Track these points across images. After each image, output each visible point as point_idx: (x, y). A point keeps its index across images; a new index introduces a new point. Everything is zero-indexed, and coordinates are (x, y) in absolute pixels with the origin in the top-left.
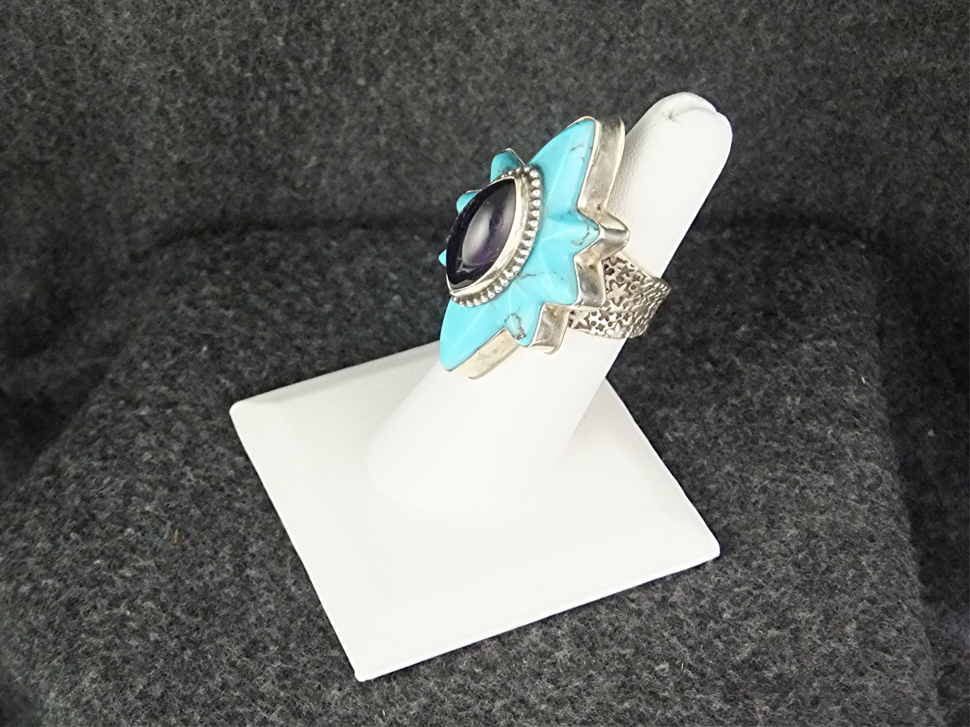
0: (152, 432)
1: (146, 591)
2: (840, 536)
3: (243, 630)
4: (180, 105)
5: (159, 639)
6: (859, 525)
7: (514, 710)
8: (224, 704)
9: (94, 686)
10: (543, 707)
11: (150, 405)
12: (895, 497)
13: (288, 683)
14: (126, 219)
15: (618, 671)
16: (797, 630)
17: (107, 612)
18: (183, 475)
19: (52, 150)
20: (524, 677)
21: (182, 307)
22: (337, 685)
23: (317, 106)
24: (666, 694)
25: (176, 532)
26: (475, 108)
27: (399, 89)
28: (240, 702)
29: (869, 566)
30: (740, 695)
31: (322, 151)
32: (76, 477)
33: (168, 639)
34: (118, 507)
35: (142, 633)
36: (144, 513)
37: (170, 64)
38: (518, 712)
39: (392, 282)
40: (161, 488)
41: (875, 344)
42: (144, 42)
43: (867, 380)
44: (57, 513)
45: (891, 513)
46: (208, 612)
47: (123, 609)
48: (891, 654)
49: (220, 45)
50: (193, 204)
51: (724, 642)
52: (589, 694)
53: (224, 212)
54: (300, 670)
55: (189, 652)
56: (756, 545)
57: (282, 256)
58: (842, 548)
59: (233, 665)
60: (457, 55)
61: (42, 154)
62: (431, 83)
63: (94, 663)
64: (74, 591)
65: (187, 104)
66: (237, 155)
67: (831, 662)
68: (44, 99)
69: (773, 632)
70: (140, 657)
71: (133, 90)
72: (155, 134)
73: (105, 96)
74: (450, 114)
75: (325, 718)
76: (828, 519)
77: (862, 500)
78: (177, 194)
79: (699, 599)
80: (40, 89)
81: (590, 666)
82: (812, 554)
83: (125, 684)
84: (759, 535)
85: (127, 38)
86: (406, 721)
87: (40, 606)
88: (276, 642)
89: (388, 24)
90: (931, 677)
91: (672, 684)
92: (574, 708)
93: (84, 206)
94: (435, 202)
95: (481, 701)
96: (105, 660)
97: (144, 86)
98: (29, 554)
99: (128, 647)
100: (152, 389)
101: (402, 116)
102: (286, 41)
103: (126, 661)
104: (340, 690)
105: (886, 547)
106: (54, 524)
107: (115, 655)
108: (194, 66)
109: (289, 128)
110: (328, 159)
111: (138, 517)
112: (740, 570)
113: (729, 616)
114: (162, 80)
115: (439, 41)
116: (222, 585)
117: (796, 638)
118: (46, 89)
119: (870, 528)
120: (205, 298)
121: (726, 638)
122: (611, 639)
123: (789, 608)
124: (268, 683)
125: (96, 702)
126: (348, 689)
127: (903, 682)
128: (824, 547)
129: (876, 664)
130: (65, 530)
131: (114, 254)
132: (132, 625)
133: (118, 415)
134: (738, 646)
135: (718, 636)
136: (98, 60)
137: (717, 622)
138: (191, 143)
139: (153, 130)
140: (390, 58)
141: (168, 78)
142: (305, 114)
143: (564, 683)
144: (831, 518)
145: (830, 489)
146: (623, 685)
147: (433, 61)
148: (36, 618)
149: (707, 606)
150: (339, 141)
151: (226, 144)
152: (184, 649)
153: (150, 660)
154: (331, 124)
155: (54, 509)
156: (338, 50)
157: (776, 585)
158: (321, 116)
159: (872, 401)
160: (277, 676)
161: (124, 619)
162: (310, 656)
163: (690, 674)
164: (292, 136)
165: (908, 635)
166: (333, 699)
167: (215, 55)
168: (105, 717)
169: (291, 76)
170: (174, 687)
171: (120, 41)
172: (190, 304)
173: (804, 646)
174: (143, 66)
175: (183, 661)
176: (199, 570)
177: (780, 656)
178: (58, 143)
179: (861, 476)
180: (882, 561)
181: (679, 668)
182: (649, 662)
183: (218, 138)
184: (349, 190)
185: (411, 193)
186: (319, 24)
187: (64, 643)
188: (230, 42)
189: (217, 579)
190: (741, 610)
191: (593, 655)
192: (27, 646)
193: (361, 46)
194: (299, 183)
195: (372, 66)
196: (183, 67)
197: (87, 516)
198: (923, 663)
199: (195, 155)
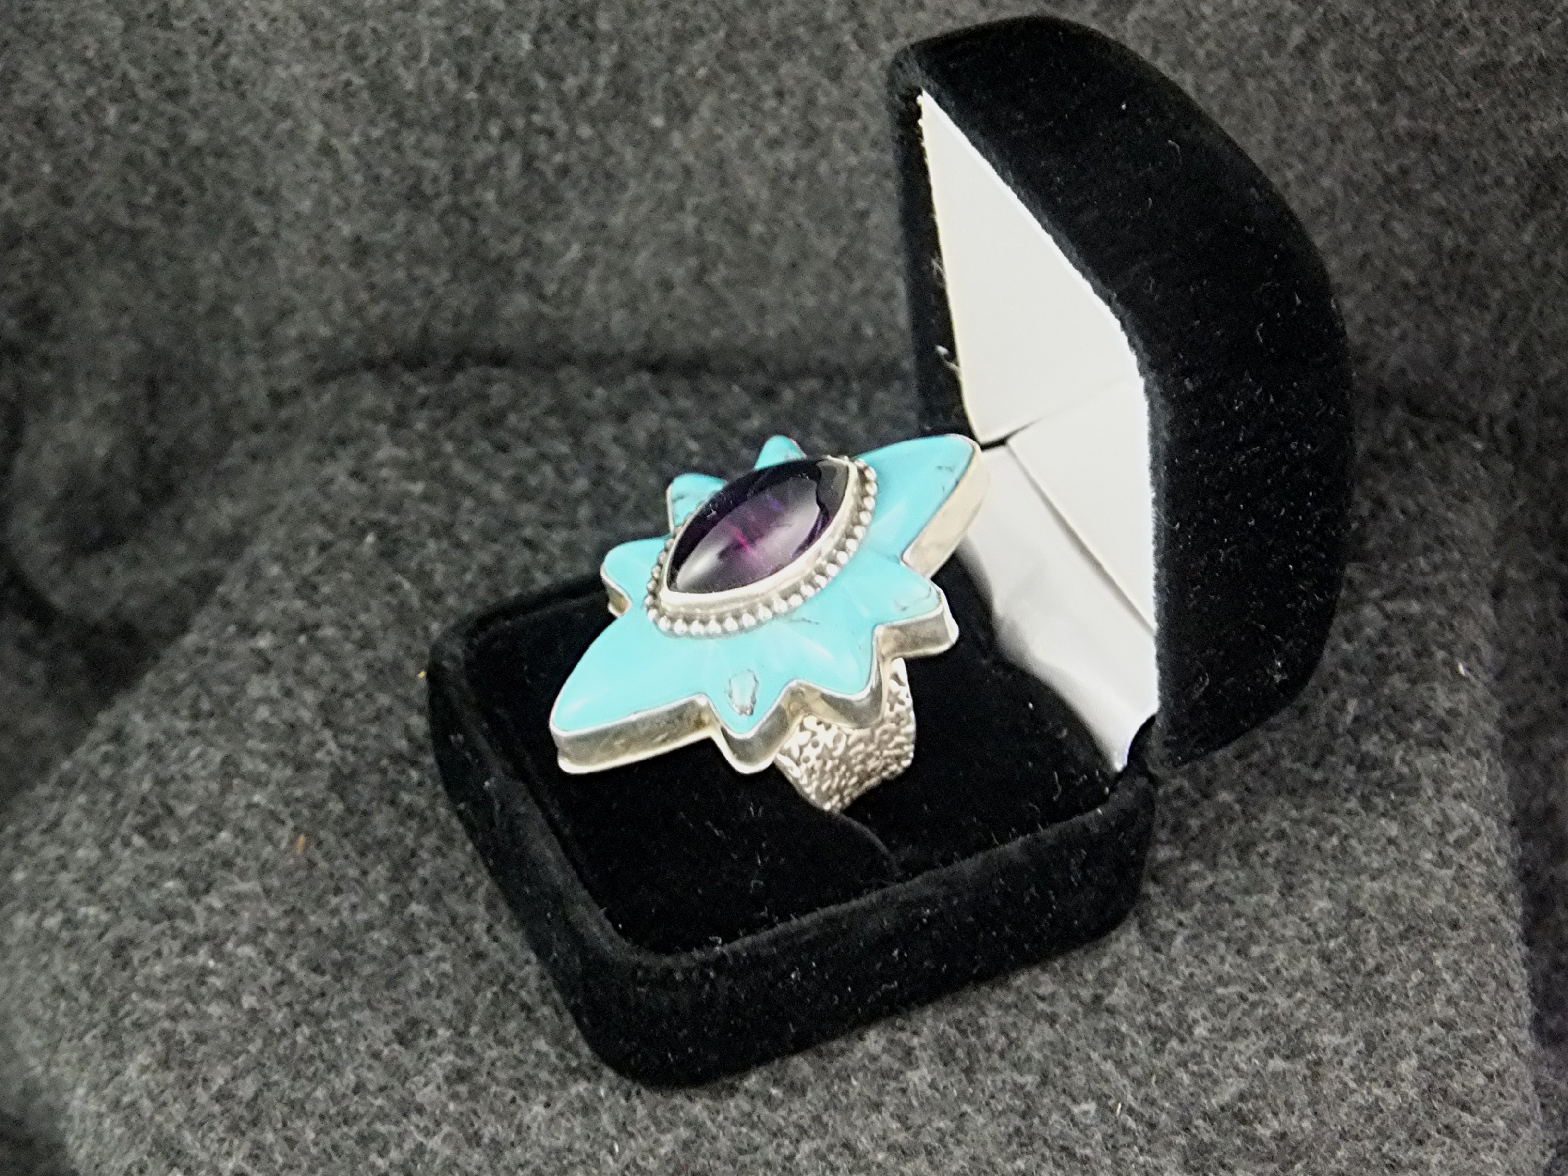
0: (273, 673)
1: (244, 929)
2: (1401, 918)
3: (396, 1002)
4: (356, 139)
5: (258, 1007)
6: (1434, 902)
7: (832, 1158)
8: (356, 1117)
9: (144, 1077)
10: (880, 1156)
11: (274, 631)
12: (1501, 862)
13: (463, 1089)
14: (265, 333)
15: (1011, 1109)
16: (1318, 1063)
17: (177, 961)
18: (320, 744)
19: (149, 209)
20: (850, 1107)
21: (342, 478)
22: (543, 1098)
23: (584, 158)
24: (1088, 1151)
25: (302, 839)
26: (843, 176)
27: (719, 138)
28: (382, 1116)
29: (1448, 968)
30: (1212, 1163)
31: (590, 235)
32: (150, 746)
33: (273, 1007)
34: (210, 796)
35: (231, 997)
36: (250, 806)
37: (342, 68)
38: (838, 1162)
39: (690, 455)
40: (280, 765)
41: (1486, 609)
42: (301, 28)
43: (1469, 669)
44: (114, 803)
45: (1491, 886)
46: (344, 968)
47: (203, 957)
48: (1472, 1114)
49: (425, 41)
50: (375, 311)
51: (1193, 1074)
52: (959, 1143)
53: (425, 330)
54: (484, 1070)
55: (306, 1030)
56: (1259, 921)
57: (513, 406)
58: (1403, 937)
59: (376, 1055)
60: (818, 85)
61: (133, 216)
62: (773, 130)
63: (147, 1040)
64: (129, 925)
65: (368, 140)
66: (449, 232)
67: (1370, 1119)
68: (136, 120)
69: (1277, 1064)
70: (223, 1034)
71: (282, 110)
72: (314, 188)
73: (236, 119)
74: (801, 184)
75: (519, 1150)
76: (1383, 889)
77: (1443, 861)
78: (347, 294)
79: (1156, 1002)
80: (131, 103)
81: (963, 1096)
82: (1354, 942)
83: (196, 1077)
84: (1266, 906)
85: (274, 20)
86: (652, 1164)
87: (74, 950)
88: (448, 1023)
89: (706, 26)
90: (1537, 1156)
91: (1098, 1137)
92: (931, 1163)
93: (200, 308)
94: (771, 333)
95: (779, 1140)
96: (166, 1036)
97: (299, 104)
98: (64, 867)
99: (205, 1017)
100: (280, 605)
101: (724, 183)
102: (537, 43)
103: (200, 1039)
104: (547, 1105)
105: (1477, 941)
106: (108, 820)
107: (184, 1029)
108: (382, 74)
109: (536, 192)
110: (598, 249)
111: (240, 813)
112: (1229, 959)
113: (1205, 1033)
114: (328, 96)
115: (789, 59)
116: (369, 926)
117: (1316, 1077)
118: (139, 102)
119: (1453, 908)
120: (381, 465)
121: (1195, 1068)
122: (1002, 1056)
123: (1307, 1026)
124: (431, 1087)
125: (146, 1104)
126: (559, 1106)
127: (1489, 1160)
128: (1373, 932)
129: (1447, 1127)
130: (124, 830)
131: (245, 391)
132: (216, 982)
133: (226, 647)
134: (1216, 1082)
135: (1183, 1064)
136: (226, 57)
137: (1182, 1041)
138: (373, 206)
139: (313, 180)
140: (707, 83)
141: (338, 94)
142: (564, 171)
143: (919, 1122)
144: (1389, 888)
145: (1391, 841)
146: (1018, 1131)
147: (780, 94)
148: (66, 968)
149: (1169, 1014)
150: (617, 220)
151: (431, 212)
152: (297, 1025)
153: (240, 1039)
154: (607, 191)
155: (109, 796)
156: (621, 66)
157: (1289, 989)
158: (591, 177)
159: (1475, 705)
160: (447, 1078)
161: (204, 973)
162: (501, 1049)
163: (1131, 1123)
164: (540, 206)
165: (1503, 1084)
166: (534, 1119)
167: (416, 58)
168: (159, 1127)
169: (543, 105)
170: (276, 1083)
171: (262, 26)
172: (356, 475)
173: (1327, 1089)
174: (298, 69)
175: (294, 1043)
176: (334, 901)
177: (1286, 1103)
178: (160, 197)
179: (1445, 824)
180: (1470, 961)
181: (1113, 1111)
182: (1063, 1099)
183: (416, 200)
184: (631, 305)
185: (733, 317)
186: (592, 19)
187: (104, 1009)
188: (442, 36)
189: (362, 916)
190: (1226, 1026)
191: (971, 1082)
192: (48, 1015)
193: (660, 60)
194: (550, 289)
195: (677, 95)
196: (364, 74)
197: (160, 810)
198: (1526, 1133)
199: (380, 227)
